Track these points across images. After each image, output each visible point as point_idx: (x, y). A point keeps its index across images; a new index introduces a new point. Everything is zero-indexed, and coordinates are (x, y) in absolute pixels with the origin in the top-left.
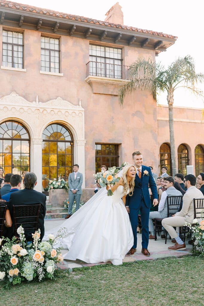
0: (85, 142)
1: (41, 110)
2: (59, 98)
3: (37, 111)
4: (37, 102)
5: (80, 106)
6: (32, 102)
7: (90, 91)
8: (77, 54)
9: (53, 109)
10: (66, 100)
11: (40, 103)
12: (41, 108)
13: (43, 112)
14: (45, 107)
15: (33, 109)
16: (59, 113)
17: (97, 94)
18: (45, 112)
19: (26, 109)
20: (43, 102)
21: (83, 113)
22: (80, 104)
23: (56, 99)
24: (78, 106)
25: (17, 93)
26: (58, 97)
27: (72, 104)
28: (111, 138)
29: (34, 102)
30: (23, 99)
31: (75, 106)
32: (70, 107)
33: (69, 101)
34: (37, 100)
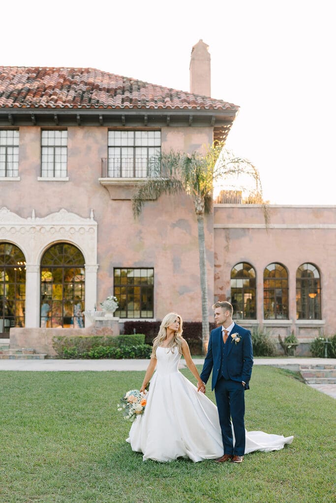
0: (97, 267)
1: (38, 228)
2: (63, 210)
3: (32, 230)
4: (33, 218)
5: (92, 219)
6: (26, 218)
7: (107, 197)
8: (89, 148)
9: (54, 225)
10: (72, 212)
11: (38, 218)
12: (37, 225)
13: (40, 230)
14: (43, 224)
15: (28, 228)
16: (62, 231)
17: (117, 201)
18: (43, 230)
19: (18, 228)
20: (41, 216)
21: (96, 228)
22: (92, 215)
23: (58, 211)
24: (88, 219)
25: (8, 209)
26: (61, 209)
27: (81, 216)
28: (137, 261)
29: (29, 219)
30: (15, 214)
31: (85, 220)
32: (77, 221)
33: (76, 213)
34: (33, 215)
